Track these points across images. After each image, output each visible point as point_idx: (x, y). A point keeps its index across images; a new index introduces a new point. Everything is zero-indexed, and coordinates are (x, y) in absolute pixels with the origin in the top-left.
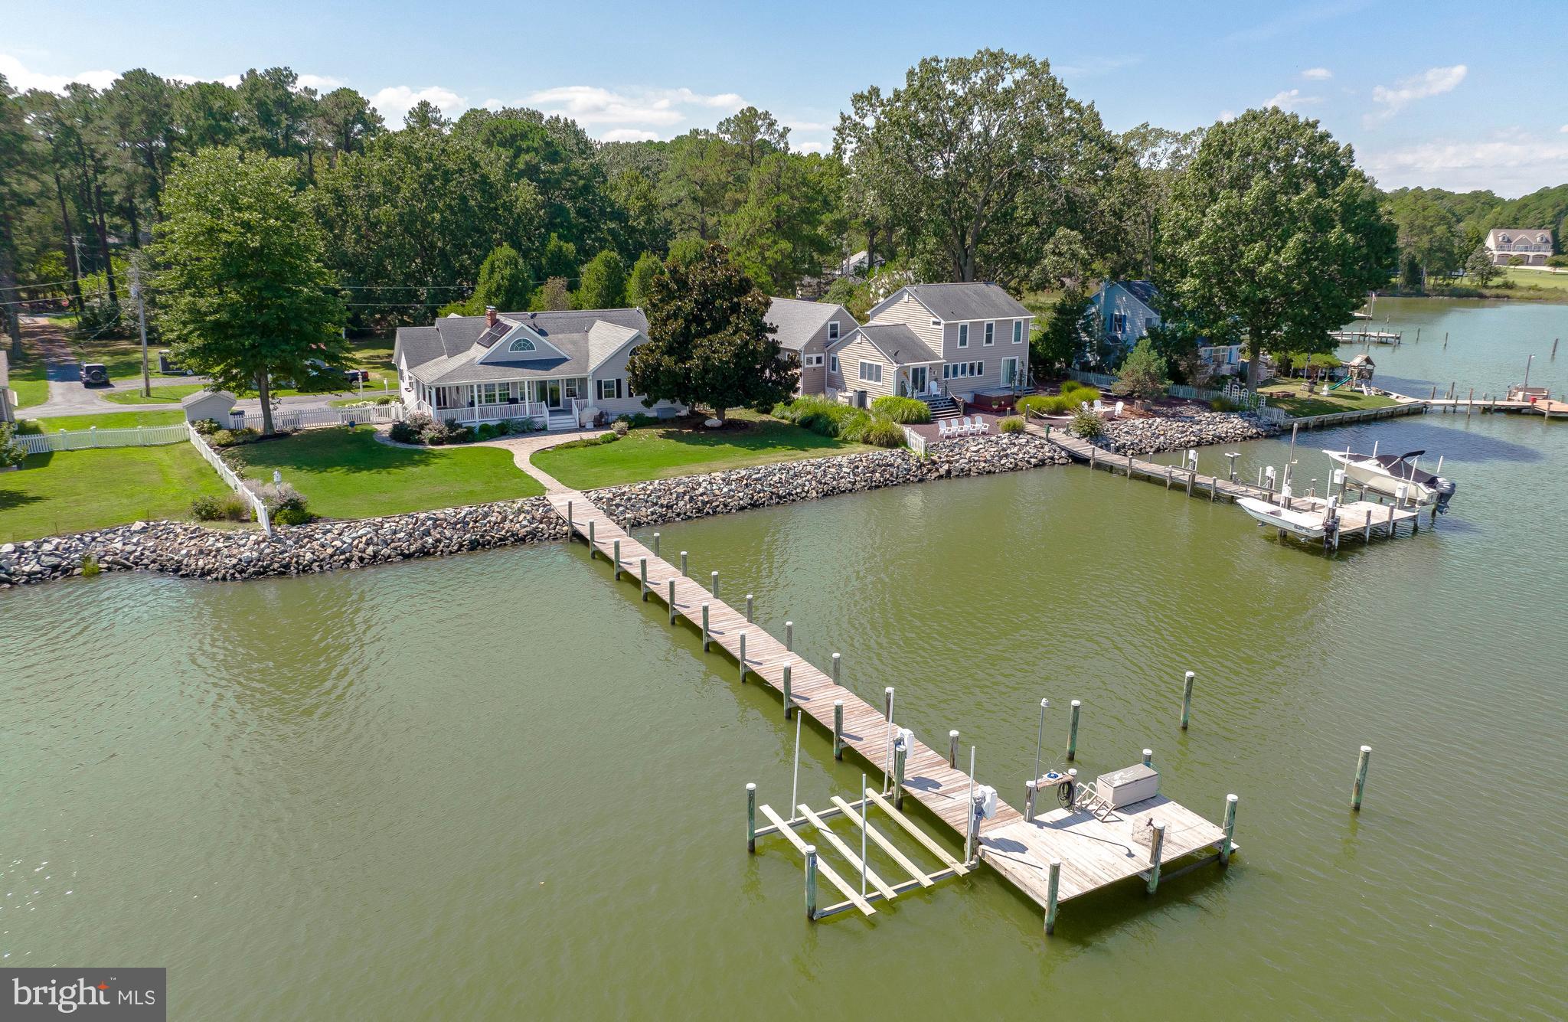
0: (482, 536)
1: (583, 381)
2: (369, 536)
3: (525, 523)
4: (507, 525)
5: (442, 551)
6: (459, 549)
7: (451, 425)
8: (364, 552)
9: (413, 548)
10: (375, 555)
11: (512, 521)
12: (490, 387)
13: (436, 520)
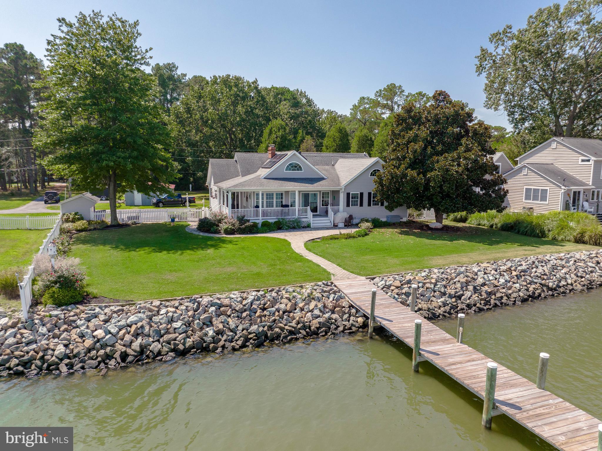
0: (270, 328)
1: (335, 194)
2: (139, 324)
3: (317, 312)
4: (297, 314)
5: (223, 347)
6: (244, 346)
7: (242, 220)
8: (129, 345)
9: (189, 342)
10: (143, 349)
11: (302, 309)
12: (270, 196)
13: (220, 306)
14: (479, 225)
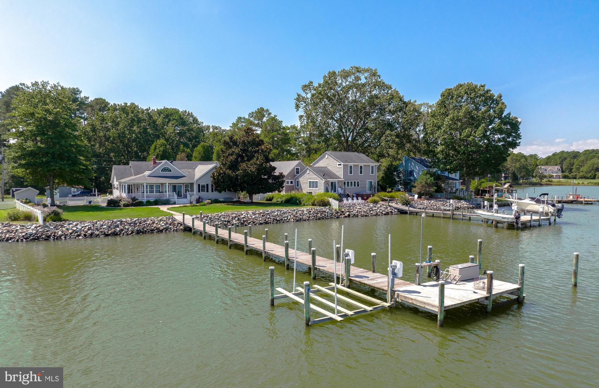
0: (143, 229)
1: (192, 184)
2: (89, 226)
3: (163, 224)
4: (155, 225)
5: (123, 234)
6: (132, 233)
7: (134, 199)
8: (87, 232)
9: (110, 232)
10: (91, 234)
11: (157, 224)
12: (151, 187)
13: (122, 222)
14: (277, 202)
